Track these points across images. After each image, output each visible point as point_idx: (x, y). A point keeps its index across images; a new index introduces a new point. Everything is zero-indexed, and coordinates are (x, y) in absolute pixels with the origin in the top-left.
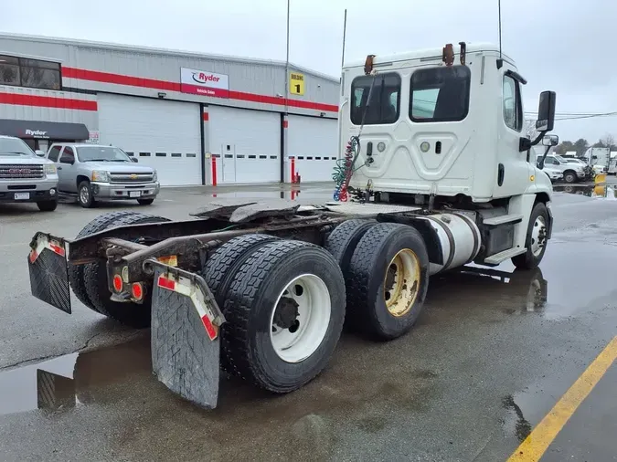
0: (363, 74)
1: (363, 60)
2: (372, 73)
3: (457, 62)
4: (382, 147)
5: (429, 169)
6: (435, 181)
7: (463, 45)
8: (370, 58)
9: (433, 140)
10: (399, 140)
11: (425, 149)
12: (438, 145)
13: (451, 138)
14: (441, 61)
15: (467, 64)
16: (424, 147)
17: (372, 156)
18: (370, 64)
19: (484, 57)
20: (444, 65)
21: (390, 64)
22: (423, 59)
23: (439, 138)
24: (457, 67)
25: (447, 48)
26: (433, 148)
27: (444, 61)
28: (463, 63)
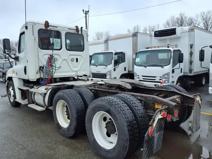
1: (43, 22)
3: (80, 33)
4: (56, 60)
5: (74, 68)
7: (82, 28)
8: (47, 22)
9: (75, 57)
10: (63, 57)
12: (77, 59)
13: (80, 57)
14: (75, 31)
15: (83, 34)
16: (72, 60)
20: (76, 33)
21: (57, 27)
22: (69, 29)
23: (77, 57)
24: (80, 34)
25: (77, 27)
26: (75, 60)
27: (76, 31)
28: (82, 34)
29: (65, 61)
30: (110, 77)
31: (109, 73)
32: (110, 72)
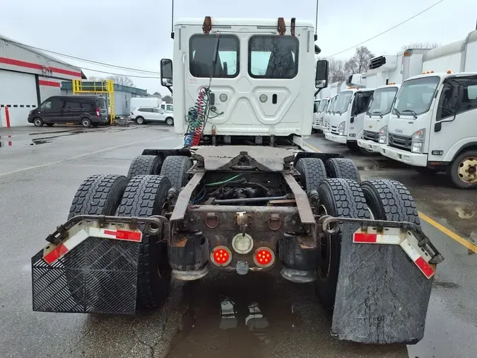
0: (202, 32)
1: (202, 20)
2: (211, 32)
3: (288, 33)
4: (224, 98)
5: (267, 116)
6: (272, 125)
7: (293, 20)
8: (208, 19)
9: (270, 93)
10: (241, 93)
11: (263, 100)
12: (275, 97)
13: (284, 91)
14: (275, 31)
15: (296, 35)
16: (263, 99)
17: (215, 105)
18: (208, 24)
19: (309, 32)
20: (278, 34)
21: (229, 27)
22: (259, 27)
23: (275, 92)
24: (288, 37)
25: (281, 21)
26: (270, 99)
27: (278, 30)
28: (293, 34)
29: (244, 102)
30: (421, 149)
31: (417, 137)
32: (422, 133)
